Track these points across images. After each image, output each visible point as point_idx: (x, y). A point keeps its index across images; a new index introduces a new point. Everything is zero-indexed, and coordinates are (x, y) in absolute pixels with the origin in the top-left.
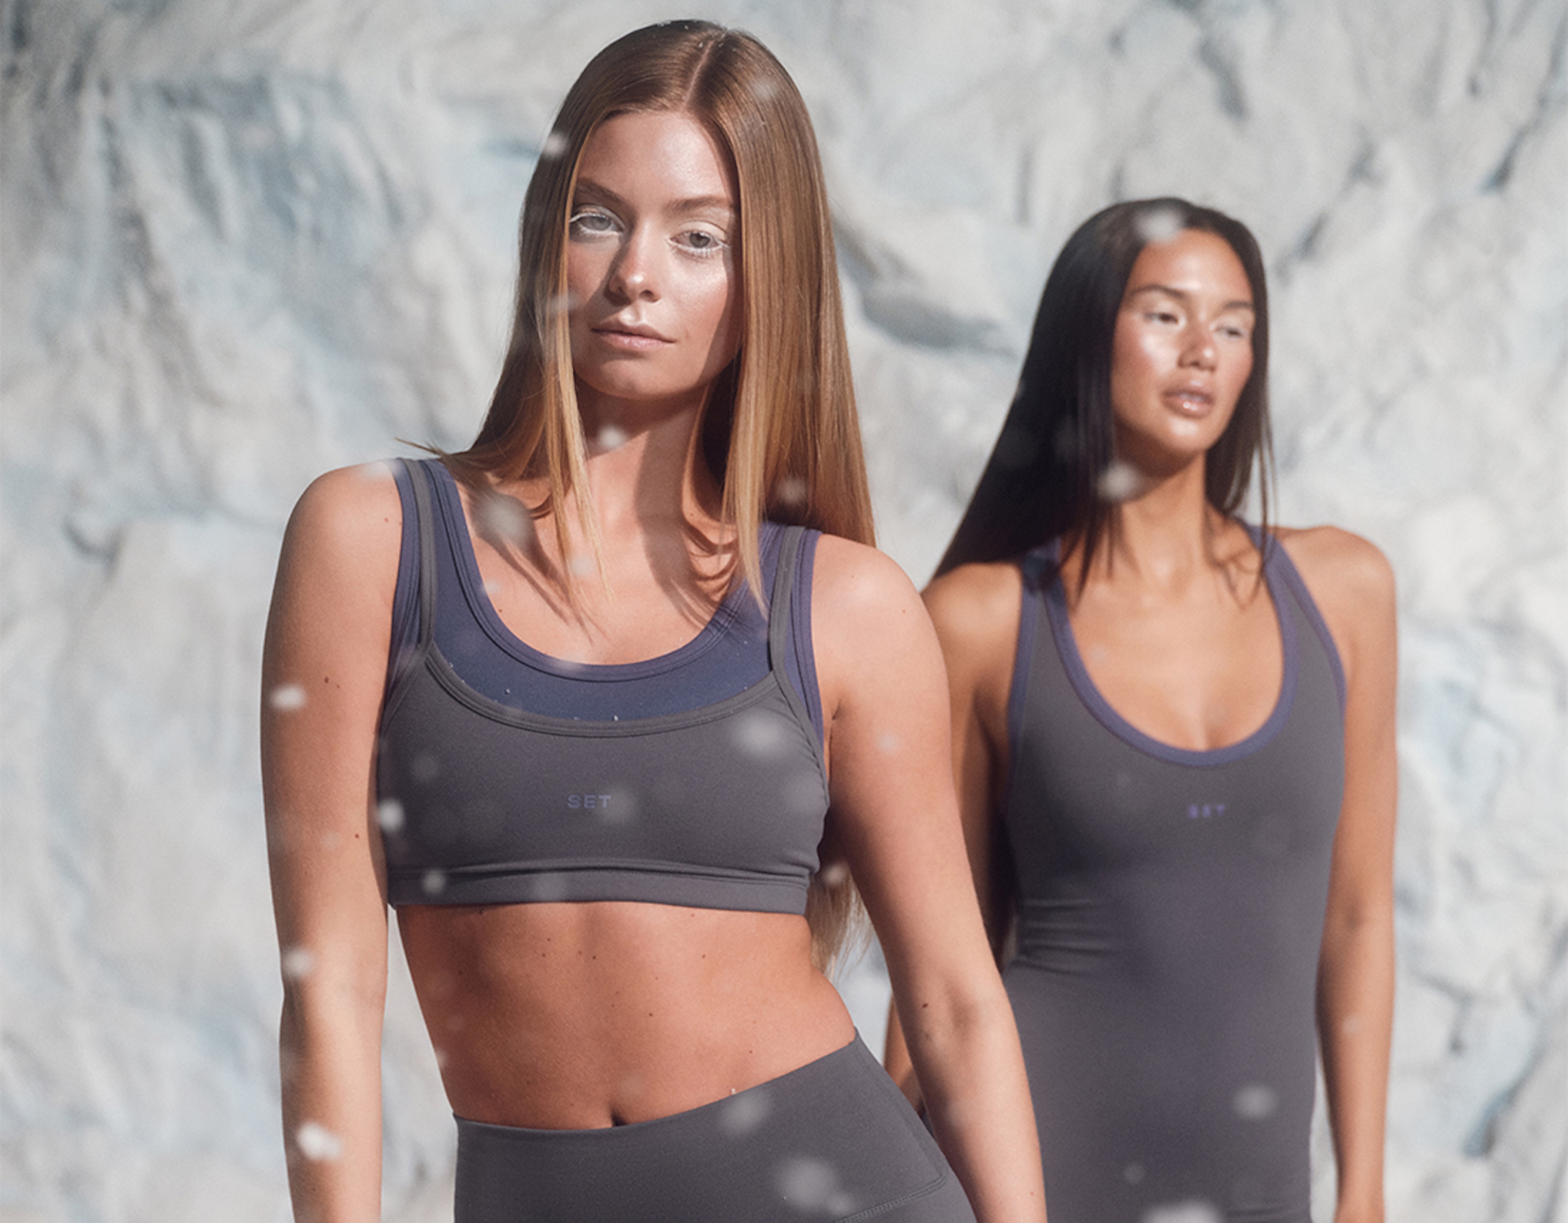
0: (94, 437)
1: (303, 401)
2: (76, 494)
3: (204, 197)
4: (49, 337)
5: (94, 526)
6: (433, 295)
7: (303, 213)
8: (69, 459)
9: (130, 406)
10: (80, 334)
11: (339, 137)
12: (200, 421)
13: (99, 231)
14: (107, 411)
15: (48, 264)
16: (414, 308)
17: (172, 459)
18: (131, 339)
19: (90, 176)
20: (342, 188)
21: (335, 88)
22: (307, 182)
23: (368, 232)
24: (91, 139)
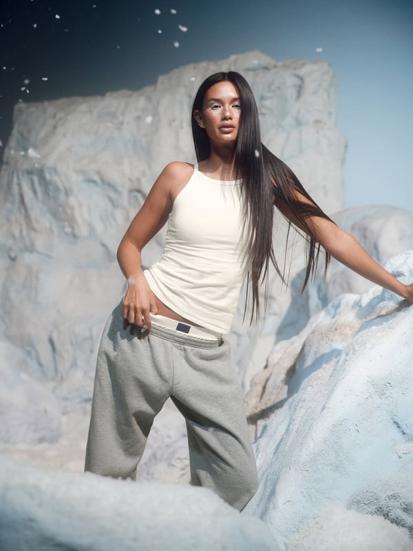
0: (14, 238)
1: (51, 230)
2: (10, 249)
3: (35, 192)
4: (8, 219)
5: (13, 255)
6: (72, 209)
7: (51, 194)
8: (10, 242)
9: (21, 232)
10: (13, 219)
11: (56, 179)
12: (33, 234)
13: (17, 199)
14: (17, 233)
15: (9, 205)
16: (69, 211)
17: (28, 242)
18: (22, 219)
19: (15, 189)
20: (57, 189)
21: (55, 170)
22: (51, 188)
23: (62, 197)
24: (15, 181)
